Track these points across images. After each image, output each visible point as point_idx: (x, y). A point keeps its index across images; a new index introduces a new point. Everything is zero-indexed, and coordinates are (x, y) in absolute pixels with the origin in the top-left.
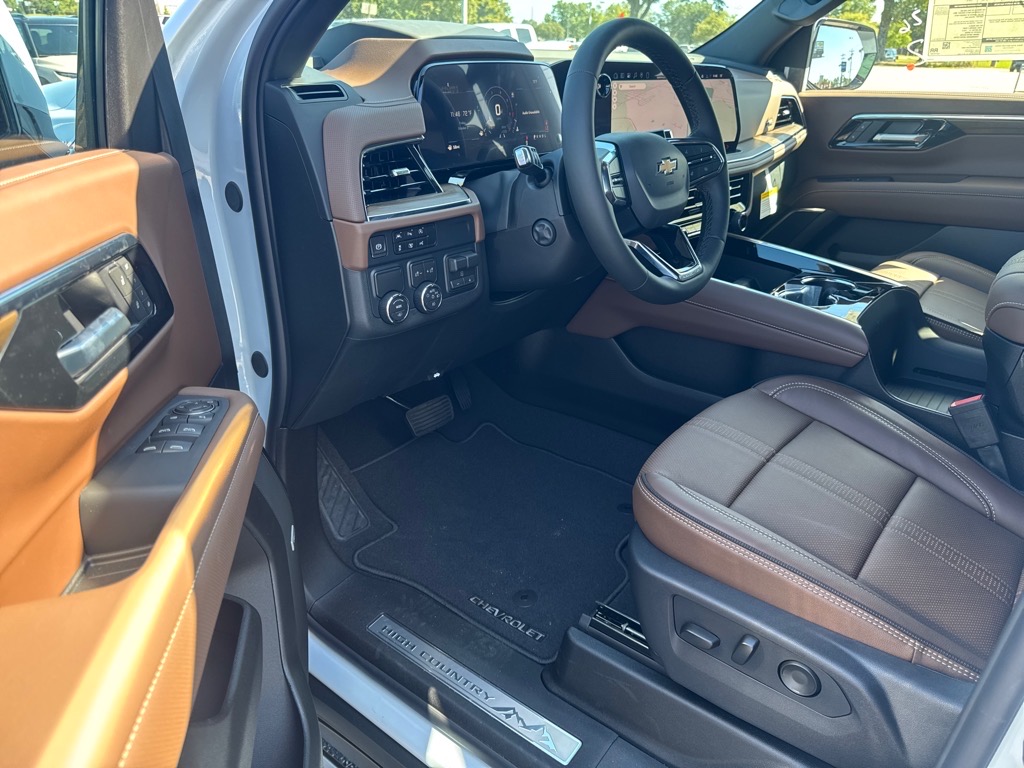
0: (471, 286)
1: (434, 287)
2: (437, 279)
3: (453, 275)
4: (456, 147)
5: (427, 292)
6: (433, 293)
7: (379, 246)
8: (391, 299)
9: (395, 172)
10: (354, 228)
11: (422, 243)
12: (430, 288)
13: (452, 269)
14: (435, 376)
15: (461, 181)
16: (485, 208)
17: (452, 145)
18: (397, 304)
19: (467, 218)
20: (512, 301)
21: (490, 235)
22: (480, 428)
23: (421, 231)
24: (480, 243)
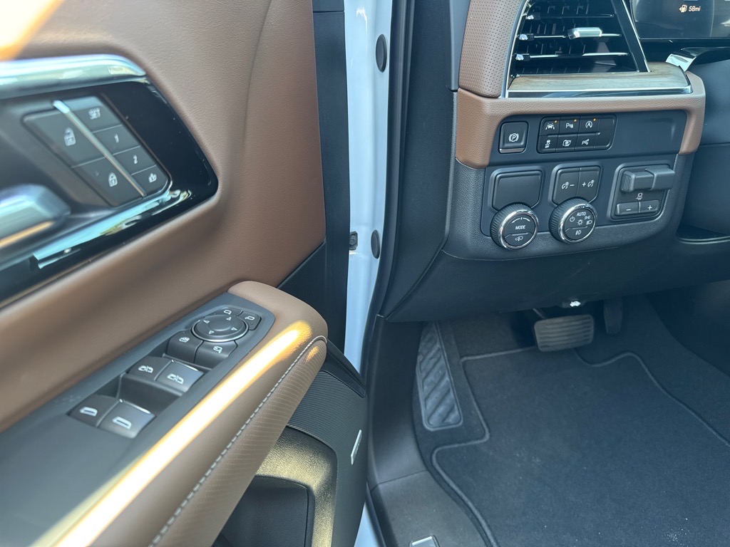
0: (651, 215)
1: (586, 209)
2: (596, 197)
3: (625, 196)
4: (693, 9)
5: (574, 213)
6: (582, 217)
7: (514, 137)
8: (514, 213)
9: (578, 33)
10: (479, 104)
11: (586, 142)
12: (580, 210)
13: (624, 188)
14: (573, 304)
15: (686, 63)
16: (711, 104)
17: (689, 4)
18: (519, 223)
19: (681, 114)
20: (712, 241)
21: (707, 146)
22: (622, 356)
23: (589, 124)
24: (686, 155)
